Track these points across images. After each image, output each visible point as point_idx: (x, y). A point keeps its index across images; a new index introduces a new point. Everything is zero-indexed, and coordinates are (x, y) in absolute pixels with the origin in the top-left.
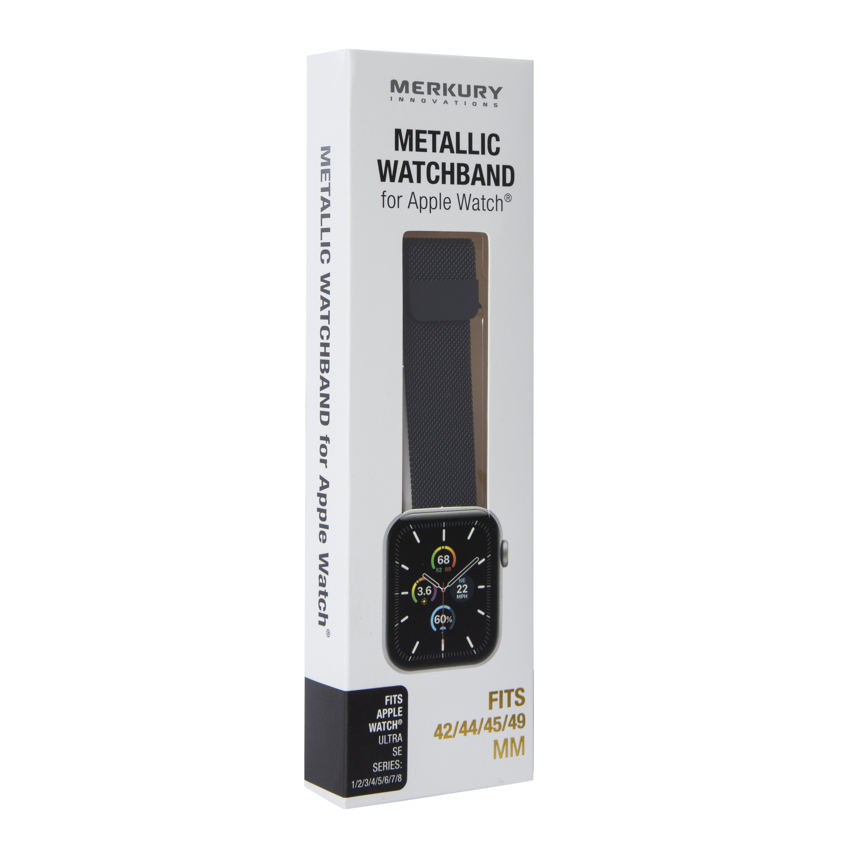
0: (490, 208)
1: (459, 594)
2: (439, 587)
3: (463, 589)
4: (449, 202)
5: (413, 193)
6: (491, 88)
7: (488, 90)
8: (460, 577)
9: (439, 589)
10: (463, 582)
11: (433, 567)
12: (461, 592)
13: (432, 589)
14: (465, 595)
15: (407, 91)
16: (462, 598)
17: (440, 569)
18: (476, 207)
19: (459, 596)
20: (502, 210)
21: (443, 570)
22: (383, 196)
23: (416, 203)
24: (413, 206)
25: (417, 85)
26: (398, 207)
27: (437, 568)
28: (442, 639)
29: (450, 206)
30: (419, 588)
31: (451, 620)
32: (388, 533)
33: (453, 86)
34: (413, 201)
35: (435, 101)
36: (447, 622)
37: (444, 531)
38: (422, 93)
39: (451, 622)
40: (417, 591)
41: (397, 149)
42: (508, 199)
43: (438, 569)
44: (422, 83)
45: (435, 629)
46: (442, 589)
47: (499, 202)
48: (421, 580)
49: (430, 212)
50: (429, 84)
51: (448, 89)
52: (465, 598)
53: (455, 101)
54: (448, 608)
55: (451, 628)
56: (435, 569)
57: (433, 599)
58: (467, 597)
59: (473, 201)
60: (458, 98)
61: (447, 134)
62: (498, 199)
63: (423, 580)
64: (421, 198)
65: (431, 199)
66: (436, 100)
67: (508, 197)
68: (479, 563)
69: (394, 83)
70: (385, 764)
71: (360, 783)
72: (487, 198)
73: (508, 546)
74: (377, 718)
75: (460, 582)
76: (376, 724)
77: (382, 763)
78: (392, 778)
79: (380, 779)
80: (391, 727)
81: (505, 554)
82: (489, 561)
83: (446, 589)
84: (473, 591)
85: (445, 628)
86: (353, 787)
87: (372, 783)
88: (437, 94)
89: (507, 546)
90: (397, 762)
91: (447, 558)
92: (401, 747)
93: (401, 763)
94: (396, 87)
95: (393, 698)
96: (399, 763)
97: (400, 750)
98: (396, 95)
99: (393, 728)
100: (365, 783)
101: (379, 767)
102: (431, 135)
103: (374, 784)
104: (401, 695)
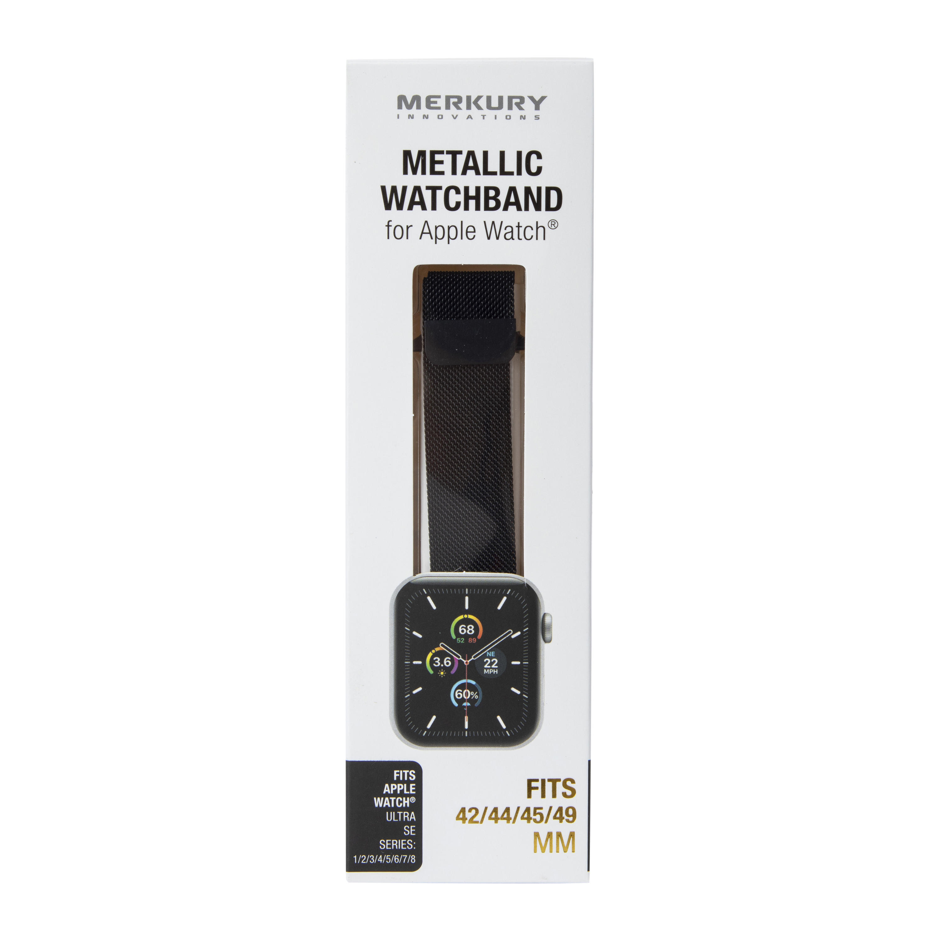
0: (528, 237)
1: (487, 669)
2: (461, 659)
3: (491, 664)
4: (473, 231)
5: (426, 222)
6: (532, 98)
7: (527, 100)
8: (488, 650)
9: (460, 661)
10: (492, 656)
11: (454, 637)
12: (489, 667)
13: (452, 660)
14: (494, 670)
15: (419, 107)
16: (491, 673)
17: (462, 640)
18: (509, 236)
19: (486, 671)
20: (544, 239)
21: (466, 640)
22: (388, 226)
23: (430, 233)
24: (426, 237)
25: (432, 100)
26: (407, 238)
27: (458, 639)
28: (465, 716)
29: (474, 236)
30: (435, 659)
31: (477, 696)
32: (396, 597)
33: (479, 98)
34: (426, 230)
35: (455, 117)
36: (472, 698)
37: (467, 598)
38: (439, 108)
39: (477, 698)
40: (432, 661)
41: (405, 172)
42: (553, 225)
43: (460, 639)
44: (439, 97)
45: (456, 704)
46: (465, 661)
47: (541, 230)
48: (437, 649)
49: (449, 243)
50: (448, 98)
51: (473, 102)
52: (494, 673)
53: (482, 115)
54: (473, 682)
55: (477, 704)
56: (456, 639)
57: (453, 672)
58: (497, 673)
59: (505, 229)
60: (486, 111)
61: (471, 154)
62: (538, 227)
63: (441, 650)
64: (436, 228)
65: (449, 228)
66: (457, 116)
67: (553, 223)
68: (513, 637)
69: (401, 99)
70: (395, 842)
71: (364, 859)
72: (523, 225)
73: (552, 619)
74: (384, 792)
75: (488, 656)
76: (382, 798)
77: (390, 840)
78: (403, 858)
79: (388, 857)
80: (401, 804)
81: (547, 629)
82: (526, 635)
83: (470, 662)
84: (505, 666)
85: (469, 704)
86: (356, 862)
87: (379, 860)
88: (459, 108)
89: (550, 620)
90: (410, 842)
91: (471, 628)
92: (414, 826)
93: (415, 843)
94: (404, 103)
95: (404, 774)
96: (412, 843)
97: (412, 829)
98: (405, 111)
99: (404, 806)
100: (370, 859)
101: (387, 844)
102: (450, 156)
103: (381, 862)
104: (414, 772)
